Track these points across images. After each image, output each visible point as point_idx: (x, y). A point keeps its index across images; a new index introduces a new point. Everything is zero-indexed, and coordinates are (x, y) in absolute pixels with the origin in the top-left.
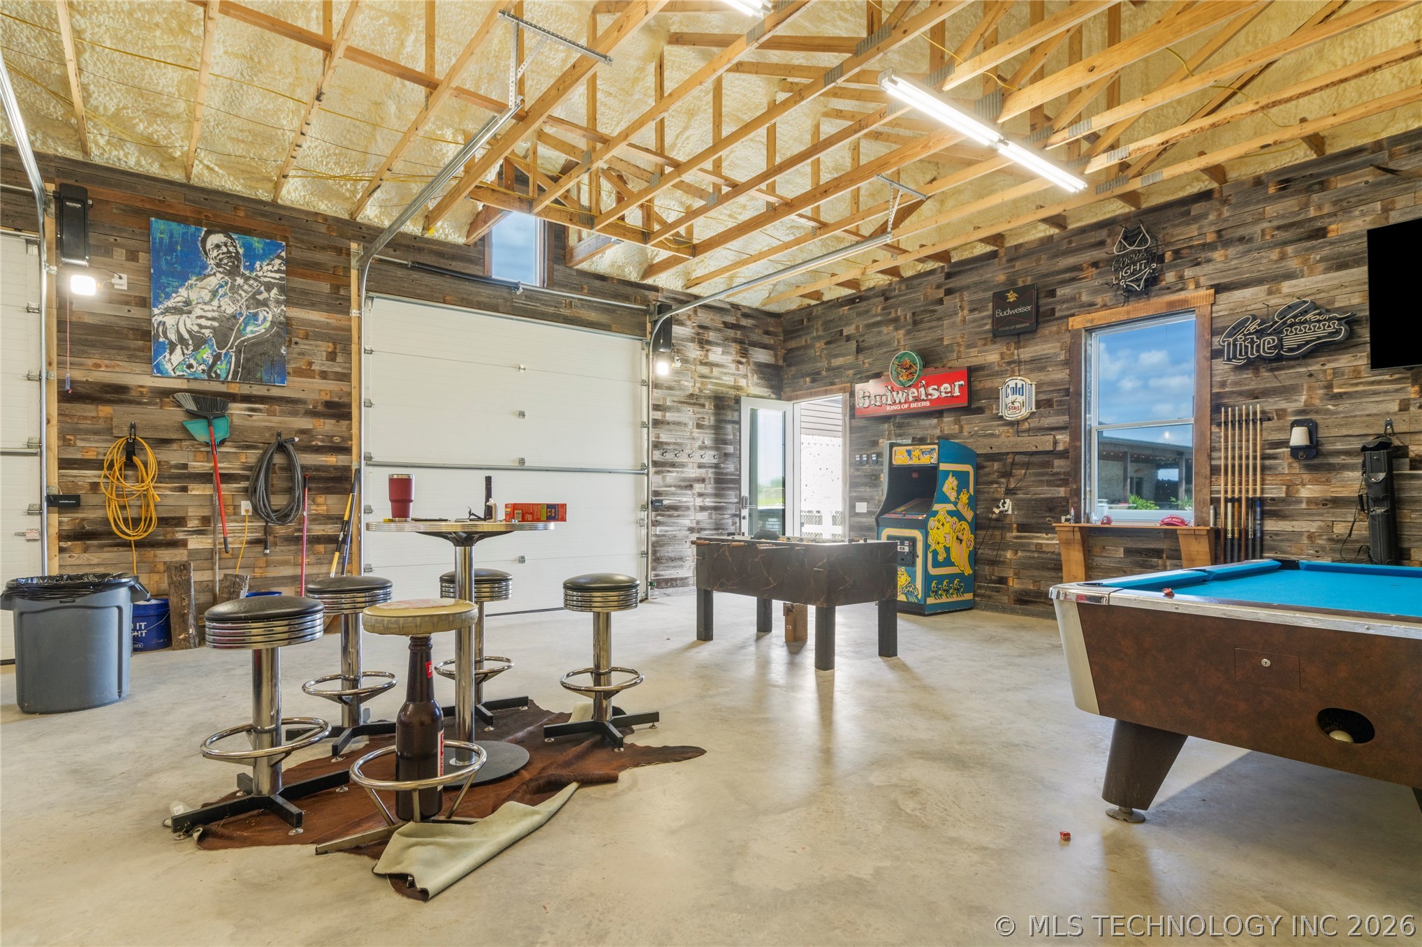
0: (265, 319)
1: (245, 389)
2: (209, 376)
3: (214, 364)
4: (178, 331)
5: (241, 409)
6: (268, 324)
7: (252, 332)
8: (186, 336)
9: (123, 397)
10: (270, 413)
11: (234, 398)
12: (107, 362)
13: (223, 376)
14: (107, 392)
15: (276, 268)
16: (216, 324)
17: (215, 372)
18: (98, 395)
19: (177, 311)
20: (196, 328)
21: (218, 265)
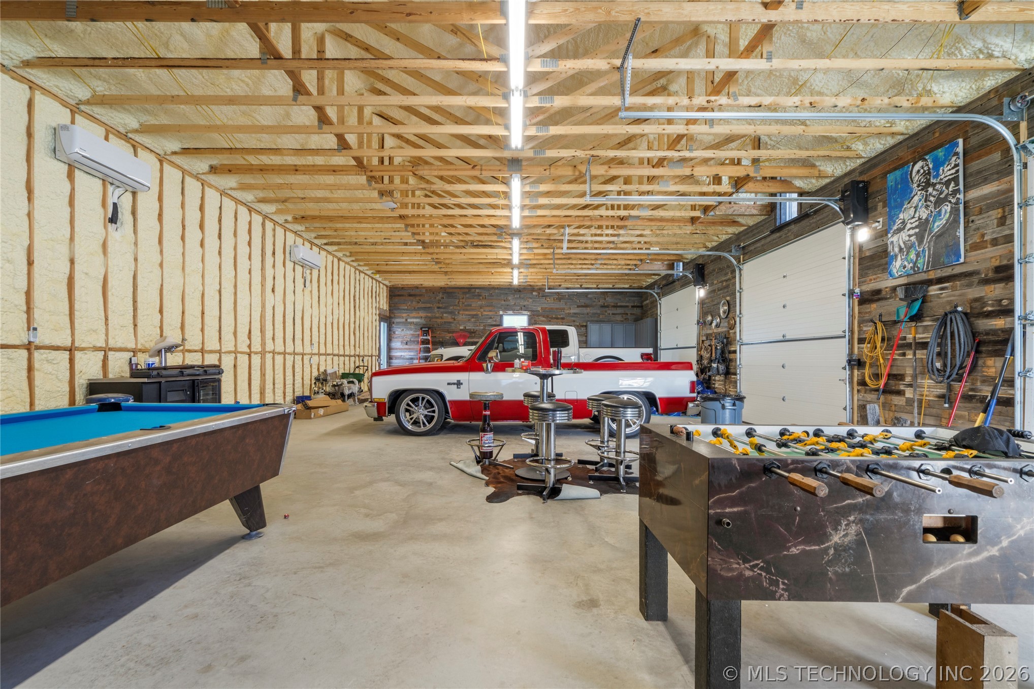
0: (946, 211)
1: (939, 274)
2: (914, 271)
3: (917, 260)
4: (899, 245)
5: (935, 290)
6: (948, 215)
7: (938, 226)
8: (903, 246)
9: (880, 296)
10: (954, 288)
11: (930, 282)
12: (874, 277)
13: (921, 268)
14: (873, 295)
15: (953, 165)
16: (917, 230)
17: (917, 267)
18: (870, 298)
19: (899, 230)
20: (907, 238)
21: (918, 186)
